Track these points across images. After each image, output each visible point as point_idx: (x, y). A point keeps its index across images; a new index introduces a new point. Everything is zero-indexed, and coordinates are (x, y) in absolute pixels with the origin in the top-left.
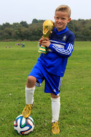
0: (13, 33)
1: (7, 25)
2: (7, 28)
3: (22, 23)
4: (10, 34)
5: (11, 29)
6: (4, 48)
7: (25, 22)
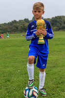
0: (19, 28)
1: (15, 22)
2: (15, 24)
3: (25, 20)
4: (17, 28)
5: (18, 24)
6: (13, 39)
7: (27, 19)
